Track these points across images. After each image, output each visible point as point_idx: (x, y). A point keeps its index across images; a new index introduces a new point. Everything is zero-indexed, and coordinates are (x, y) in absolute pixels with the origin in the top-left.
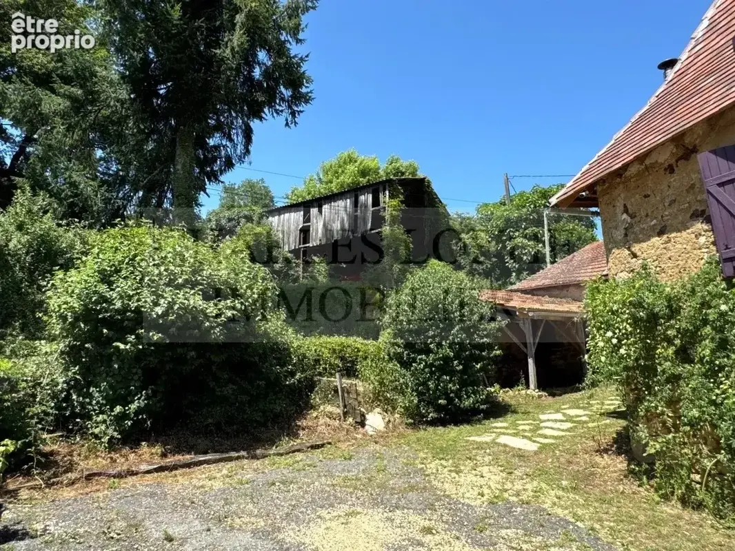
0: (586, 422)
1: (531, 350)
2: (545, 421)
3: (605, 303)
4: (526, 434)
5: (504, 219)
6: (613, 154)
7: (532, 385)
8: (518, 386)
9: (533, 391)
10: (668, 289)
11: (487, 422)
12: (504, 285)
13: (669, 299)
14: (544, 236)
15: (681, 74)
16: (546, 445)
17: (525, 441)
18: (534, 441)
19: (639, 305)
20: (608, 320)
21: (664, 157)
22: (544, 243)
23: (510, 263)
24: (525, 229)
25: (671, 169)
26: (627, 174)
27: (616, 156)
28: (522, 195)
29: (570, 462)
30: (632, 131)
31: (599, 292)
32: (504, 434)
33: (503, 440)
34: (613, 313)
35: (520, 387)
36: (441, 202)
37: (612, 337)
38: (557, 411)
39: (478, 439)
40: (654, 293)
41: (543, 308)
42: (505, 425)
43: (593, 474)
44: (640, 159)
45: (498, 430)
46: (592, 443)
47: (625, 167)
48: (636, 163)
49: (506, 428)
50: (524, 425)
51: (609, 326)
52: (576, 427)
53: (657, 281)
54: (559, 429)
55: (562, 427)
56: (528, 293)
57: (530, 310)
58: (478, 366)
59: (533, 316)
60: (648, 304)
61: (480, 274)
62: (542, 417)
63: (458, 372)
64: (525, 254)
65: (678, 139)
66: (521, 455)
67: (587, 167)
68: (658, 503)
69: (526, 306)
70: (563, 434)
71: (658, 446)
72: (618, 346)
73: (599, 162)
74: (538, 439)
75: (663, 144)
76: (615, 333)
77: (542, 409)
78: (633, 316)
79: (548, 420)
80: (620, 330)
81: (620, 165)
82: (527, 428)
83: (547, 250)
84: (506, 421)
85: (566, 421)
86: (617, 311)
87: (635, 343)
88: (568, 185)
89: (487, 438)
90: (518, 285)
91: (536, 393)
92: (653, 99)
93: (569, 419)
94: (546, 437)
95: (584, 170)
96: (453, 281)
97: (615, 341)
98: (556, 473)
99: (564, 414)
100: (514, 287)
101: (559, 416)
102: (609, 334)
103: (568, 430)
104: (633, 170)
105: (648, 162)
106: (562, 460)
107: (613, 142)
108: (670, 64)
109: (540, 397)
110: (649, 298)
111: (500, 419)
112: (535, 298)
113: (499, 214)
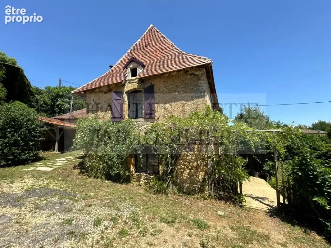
0: (72, 160)
1: (58, 138)
2: (58, 161)
3: (82, 125)
4: (49, 166)
5: (56, 94)
6: (92, 84)
7: (56, 150)
8: (50, 150)
9: (56, 152)
10: (100, 123)
11: (33, 163)
12: (53, 116)
13: (100, 126)
14: (71, 103)
15: (113, 70)
16: (56, 168)
17: (48, 168)
18: (52, 168)
19: (92, 126)
20: (82, 130)
21: (104, 89)
22: (70, 105)
23: (56, 109)
24: (64, 99)
25: (106, 93)
26: (95, 91)
27: (93, 85)
28: (65, 87)
29: (63, 172)
30: (99, 80)
31: (82, 122)
32: (40, 167)
33: (38, 169)
34: (84, 128)
35: (51, 151)
36: (27, 80)
37: (83, 135)
38: (63, 158)
39: (26, 170)
40: (96, 123)
41: (64, 125)
42: (41, 163)
43: (70, 174)
44: (99, 88)
45: (37, 166)
46: (73, 166)
47: (95, 89)
48: (98, 89)
49: (42, 165)
50: (49, 163)
51: (82, 131)
52: (68, 162)
53: (98, 120)
54: (62, 163)
55: (63, 162)
56: (61, 120)
57: (59, 125)
58: (32, 144)
59: (60, 127)
60: (94, 126)
61: (42, 111)
62: (57, 160)
63: (21, 145)
64: (63, 107)
65: (109, 86)
66: (45, 173)
67: (85, 85)
68: (87, 179)
69: (58, 124)
70: (64, 164)
71: (90, 164)
72: (85, 137)
73: (88, 85)
74: (53, 167)
75: (105, 86)
76: (84, 133)
77: (58, 157)
78: (89, 129)
79: (59, 161)
80: (86, 133)
81: (93, 88)
82: (50, 164)
83: (71, 107)
84: (42, 162)
85: (66, 160)
86: (86, 127)
87: (89, 136)
88: (78, 89)
89: (31, 169)
90: (58, 117)
91: (57, 152)
92: (105, 74)
93: (67, 159)
94: (56, 166)
95: (84, 86)
96: (25, 111)
97: (83, 136)
98: (58, 176)
99: (66, 158)
100: (56, 117)
101: (64, 159)
102: (82, 134)
103: (65, 163)
104: (97, 90)
105: (101, 89)
106: (61, 172)
107: (93, 81)
108: (111, 67)
109: (58, 153)
110: (95, 125)
111: (39, 162)
112: (63, 122)
113: (54, 91)
